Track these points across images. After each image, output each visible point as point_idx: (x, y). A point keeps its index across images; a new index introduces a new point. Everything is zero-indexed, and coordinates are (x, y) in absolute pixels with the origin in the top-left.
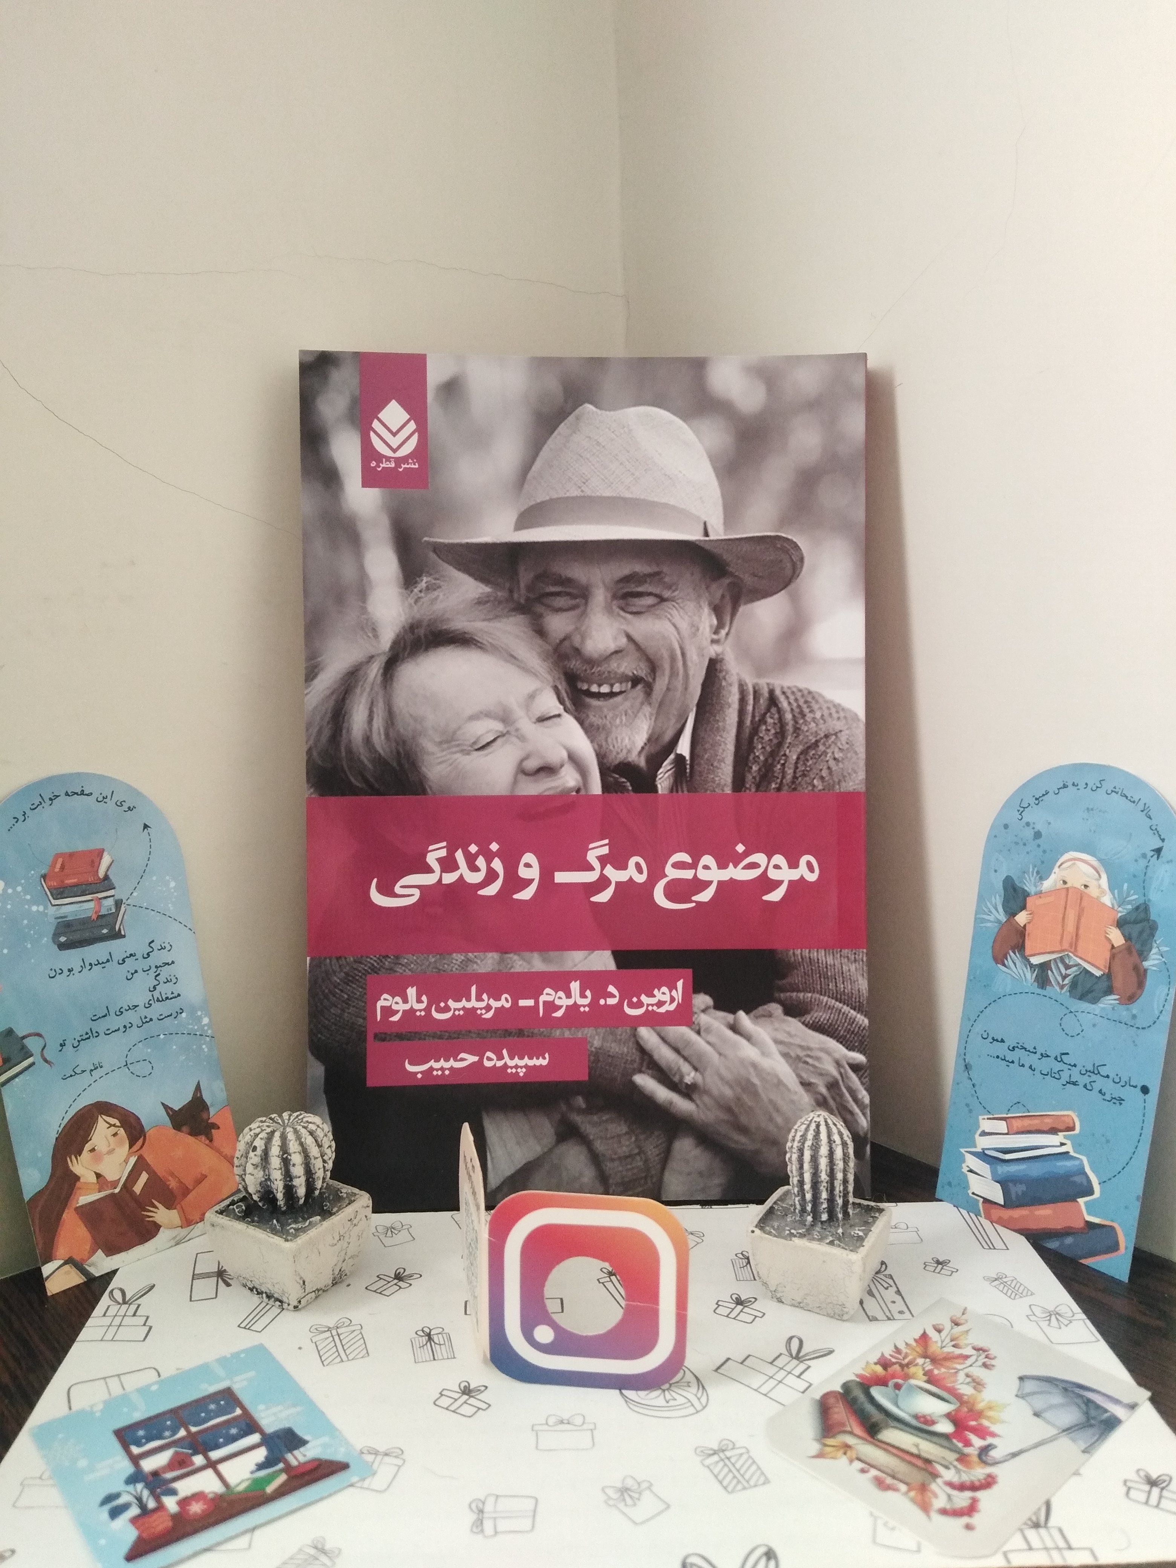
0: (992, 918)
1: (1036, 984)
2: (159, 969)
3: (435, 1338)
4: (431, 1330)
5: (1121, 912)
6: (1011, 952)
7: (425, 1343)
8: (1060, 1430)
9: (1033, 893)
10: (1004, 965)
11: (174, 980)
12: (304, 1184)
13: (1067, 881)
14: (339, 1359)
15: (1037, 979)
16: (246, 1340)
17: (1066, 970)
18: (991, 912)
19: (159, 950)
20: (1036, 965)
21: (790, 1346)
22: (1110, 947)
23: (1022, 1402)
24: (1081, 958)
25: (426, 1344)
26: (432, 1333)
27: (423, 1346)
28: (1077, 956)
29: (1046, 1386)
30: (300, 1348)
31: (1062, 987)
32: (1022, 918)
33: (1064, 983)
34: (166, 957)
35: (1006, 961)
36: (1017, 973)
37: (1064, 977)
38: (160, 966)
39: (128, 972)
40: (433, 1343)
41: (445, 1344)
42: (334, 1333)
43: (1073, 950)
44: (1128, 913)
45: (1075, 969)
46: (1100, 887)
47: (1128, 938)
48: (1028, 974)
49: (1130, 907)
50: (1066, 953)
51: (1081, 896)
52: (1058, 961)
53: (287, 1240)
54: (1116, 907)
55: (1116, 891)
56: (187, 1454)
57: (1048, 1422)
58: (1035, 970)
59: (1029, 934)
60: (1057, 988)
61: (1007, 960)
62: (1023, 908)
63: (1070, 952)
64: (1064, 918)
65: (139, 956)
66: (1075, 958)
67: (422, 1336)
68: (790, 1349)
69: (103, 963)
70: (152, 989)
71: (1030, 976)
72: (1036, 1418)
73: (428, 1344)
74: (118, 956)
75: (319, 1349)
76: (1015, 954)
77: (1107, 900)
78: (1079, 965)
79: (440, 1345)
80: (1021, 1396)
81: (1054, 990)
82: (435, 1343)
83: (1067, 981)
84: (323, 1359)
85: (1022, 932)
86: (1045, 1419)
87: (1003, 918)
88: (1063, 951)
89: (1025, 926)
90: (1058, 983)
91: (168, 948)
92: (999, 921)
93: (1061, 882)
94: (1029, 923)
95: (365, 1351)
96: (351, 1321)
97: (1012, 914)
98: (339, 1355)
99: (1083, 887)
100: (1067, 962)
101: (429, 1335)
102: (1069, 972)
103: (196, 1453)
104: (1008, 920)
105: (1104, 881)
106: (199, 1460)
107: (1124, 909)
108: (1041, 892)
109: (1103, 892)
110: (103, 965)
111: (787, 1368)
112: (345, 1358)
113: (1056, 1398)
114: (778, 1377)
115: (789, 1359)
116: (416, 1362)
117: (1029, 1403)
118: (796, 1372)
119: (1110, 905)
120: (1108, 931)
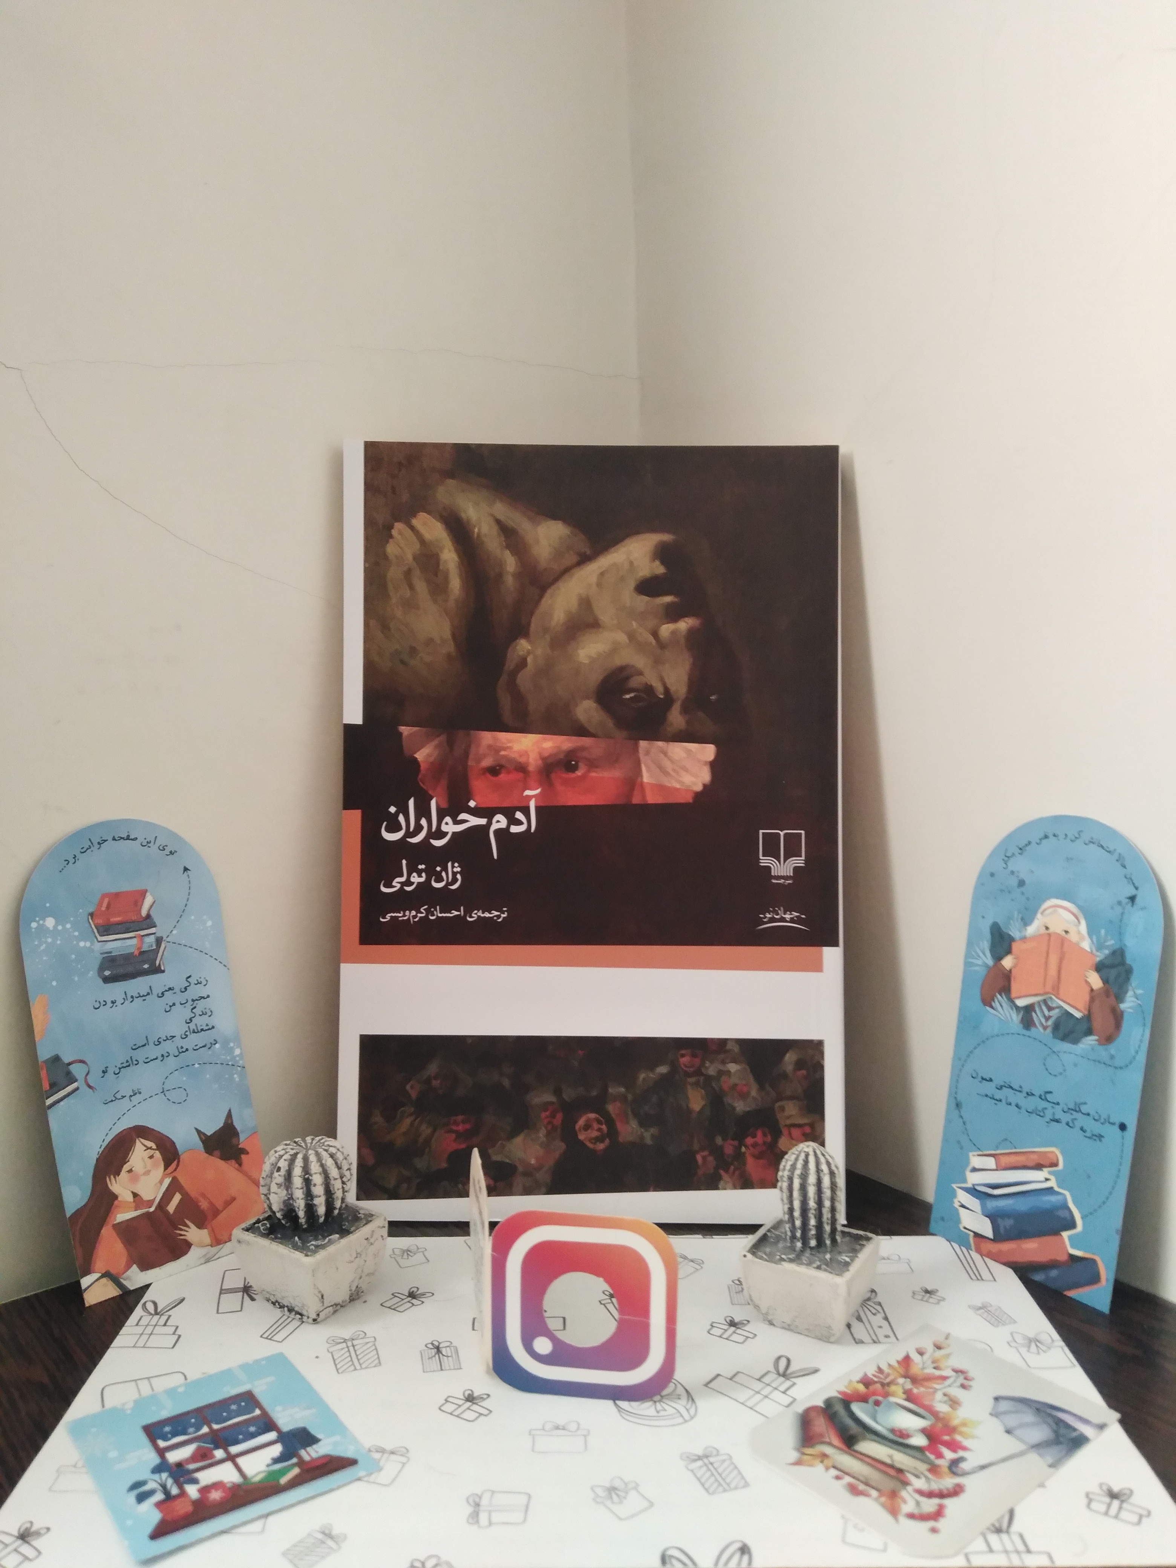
0: (980, 963)
1: (1021, 1025)
2: (196, 1002)
3: (444, 1351)
4: (440, 1343)
5: (1099, 957)
6: (997, 994)
7: (433, 1354)
8: (1029, 1447)
10: (992, 1007)
11: (209, 1013)
12: (324, 1203)
13: (1049, 927)
14: (352, 1368)
15: (1022, 1021)
16: (268, 1349)
17: (1049, 1012)
18: (979, 956)
19: (196, 984)
20: (1022, 1007)
21: (778, 1365)
22: (1089, 989)
23: (992, 1419)
25: (434, 1356)
26: (441, 1346)
27: (431, 1358)
28: (1059, 1000)
29: (1019, 1407)
30: (317, 1357)
31: (1045, 1028)
32: (1007, 962)
33: (1047, 1024)
34: (201, 991)
35: (993, 1004)
36: (1004, 1015)
37: (1047, 1019)
38: (197, 1000)
39: (167, 1004)
40: (441, 1355)
41: (451, 1356)
42: (350, 1344)
43: (1054, 993)
44: (1105, 958)
45: (1057, 1011)
46: (1079, 933)
47: (1106, 981)
49: (1107, 952)
50: (1049, 996)
52: (1041, 1003)
53: (307, 1255)
54: (1094, 952)
56: (209, 1448)
57: (1020, 1439)
58: (1020, 1012)
59: (1014, 978)
60: (1041, 1029)
61: (994, 1002)
62: (1009, 952)
64: (1046, 963)
65: (177, 990)
66: (1056, 1000)
67: (431, 1349)
68: (778, 1370)
69: (141, 994)
70: (188, 1021)
72: (1006, 1435)
73: (437, 1356)
74: (157, 990)
75: (335, 1358)
76: (1001, 996)
77: (1086, 945)
78: (1061, 1007)
79: (448, 1356)
80: (997, 1414)
81: (1038, 1031)
82: (443, 1355)
83: (1049, 1022)
84: (338, 1366)
85: (1008, 976)
86: (1015, 1436)
87: (990, 962)
88: (1045, 994)
89: (1010, 969)
90: (1042, 1024)
91: (204, 983)
93: (1044, 927)
94: (1014, 967)
95: (377, 1361)
96: (365, 1334)
97: (998, 958)
98: (353, 1364)
99: (1063, 933)
100: (1050, 1005)
101: (438, 1349)
102: (1052, 1014)
103: (217, 1447)
104: (995, 964)
105: (1083, 927)
106: (219, 1453)
107: (1102, 953)
108: (1025, 938)
109: (1083, 938)
110: (144, 998)
111: (774, 1385)
112: (358, 1367)
113: (1029, 1417)
114: (765, 1392)
115: (777, 1376)
116: (424, 1372)
117: (1002, 1421)
118: (782, 1388)
119: (1089, 950)
120: (1088, 974)
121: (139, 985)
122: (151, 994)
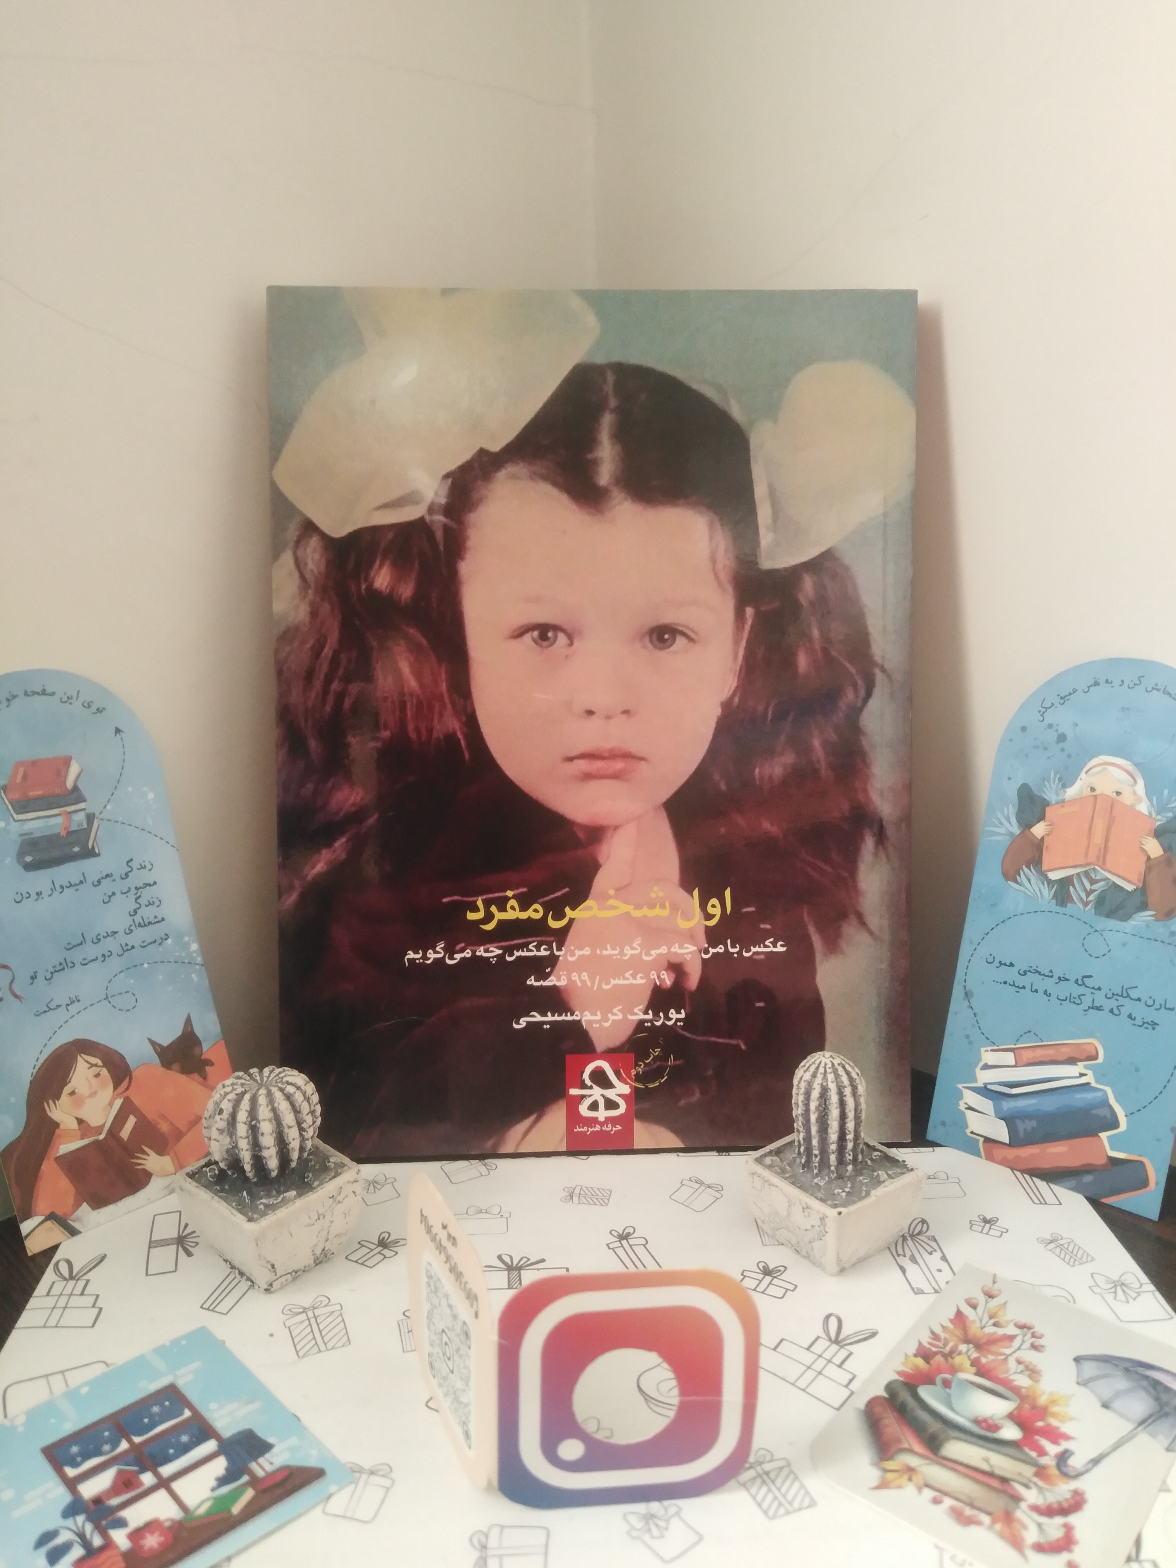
0: (1002, 830)
1: (1054, 901)
2: (140, 891)
5: (1159, 820)
6: (1024, 867)
8: (1136, 1424)
9: (1053, 801)
10: (1016, 882)
11: (157, 903)
12: (276, 1155)
13: (1095, 787)
14: (316, 1349)
15: (1055, 896)
17: (1091, 886)
18: (1002, 824)
19: (138, 869)
20: (1056, 881)
21: (827, 1327)
22: (1145, 859)
23: (1082, 1389)
24: (1110, 872)
28: (1105, 870)
29: (1107, 1369)
30: (271, 1335)
31: (1086, 904)
32: (1039, 830)
33: (1089, 899)
34: (149, 878)
35: (1018, 878)
36: (1032, 891)
37: (1088, 894)
38: (141, 888)
39: (105, 894)
42: (311, 1315)
43: (1100, 863)
44: (1168, 822)
45: (1102, 883)
46: (1135, 793)
47: (1167, 849)
48: (1045, 891)
49: (1170, 815)
50: (1093, 867)
51: (1112, 804)
52: (1082, 876)
54: (1154, 815)
55: (1154, 799)
56: (132, 1472)
57: (1121, 1415)
58: (1053, 886)
59: (1047, 848)
60: (1080, 905)
61: (1020, 876)
62: (1042, 818)
63: (1099, 866)
64: (1090, 828)
65: (116, 875)
66: (1102, 872)
68: (829, 1335)
69: (76, 885)
70: (132, 913)
71: (1047, 893)
72: (1104, 1410)
74: (93, 877)
75: (293, 1334)
76: (1030, 870)
77: (1143, 808)
78: (1107, 879)
80: (1083, 1383)
81: (1076, 907)
83: (1091, 897)
84: (298, 1349)
85: (1039, 846)
86: (1115, 1411)
87: (1016, 830)
88: (1088, 864)
89: (1043, 838)
90: (1082, 899)
91: (149, 867)
92: (1011, 834)
93: (1089, 789)
94: (1048, 835)
95: (346, 1338)
96: (330, 1300)
97: (1026, 825)
98: (316, 1343)
99: (1114, 794)
100: (1093, 876)
102: (1094, 887)
103: (143, 1470)
104: (1022, 833)
105: (1140, 788)
106: (148, 1479)
107: (1164, 817)
108: (1063, 801)
109: (1139, 800)
110: (76, 887)
111: (827, 1355)
112: (323, 1348)
113: (1122, 1383)
114: (818, 1366)
115: (829, 1343)
116: (404, 1352)
117: (1093, 1392)
118: (838, 1360)
119: (1147, 814)
120: (1144, 841)
121: (68, 872)
122: (84, 882)
